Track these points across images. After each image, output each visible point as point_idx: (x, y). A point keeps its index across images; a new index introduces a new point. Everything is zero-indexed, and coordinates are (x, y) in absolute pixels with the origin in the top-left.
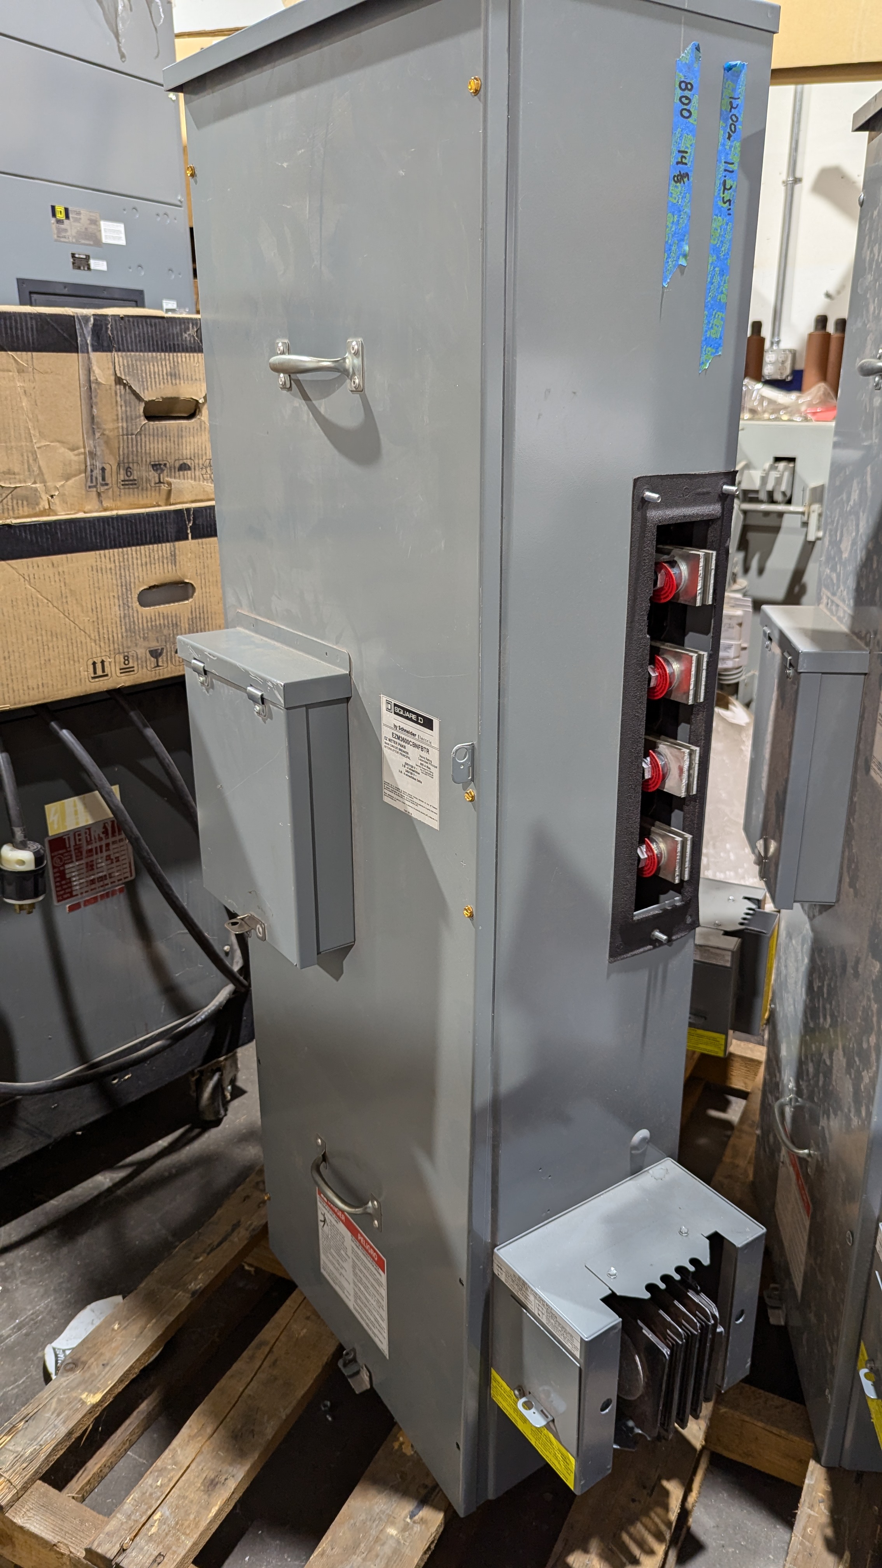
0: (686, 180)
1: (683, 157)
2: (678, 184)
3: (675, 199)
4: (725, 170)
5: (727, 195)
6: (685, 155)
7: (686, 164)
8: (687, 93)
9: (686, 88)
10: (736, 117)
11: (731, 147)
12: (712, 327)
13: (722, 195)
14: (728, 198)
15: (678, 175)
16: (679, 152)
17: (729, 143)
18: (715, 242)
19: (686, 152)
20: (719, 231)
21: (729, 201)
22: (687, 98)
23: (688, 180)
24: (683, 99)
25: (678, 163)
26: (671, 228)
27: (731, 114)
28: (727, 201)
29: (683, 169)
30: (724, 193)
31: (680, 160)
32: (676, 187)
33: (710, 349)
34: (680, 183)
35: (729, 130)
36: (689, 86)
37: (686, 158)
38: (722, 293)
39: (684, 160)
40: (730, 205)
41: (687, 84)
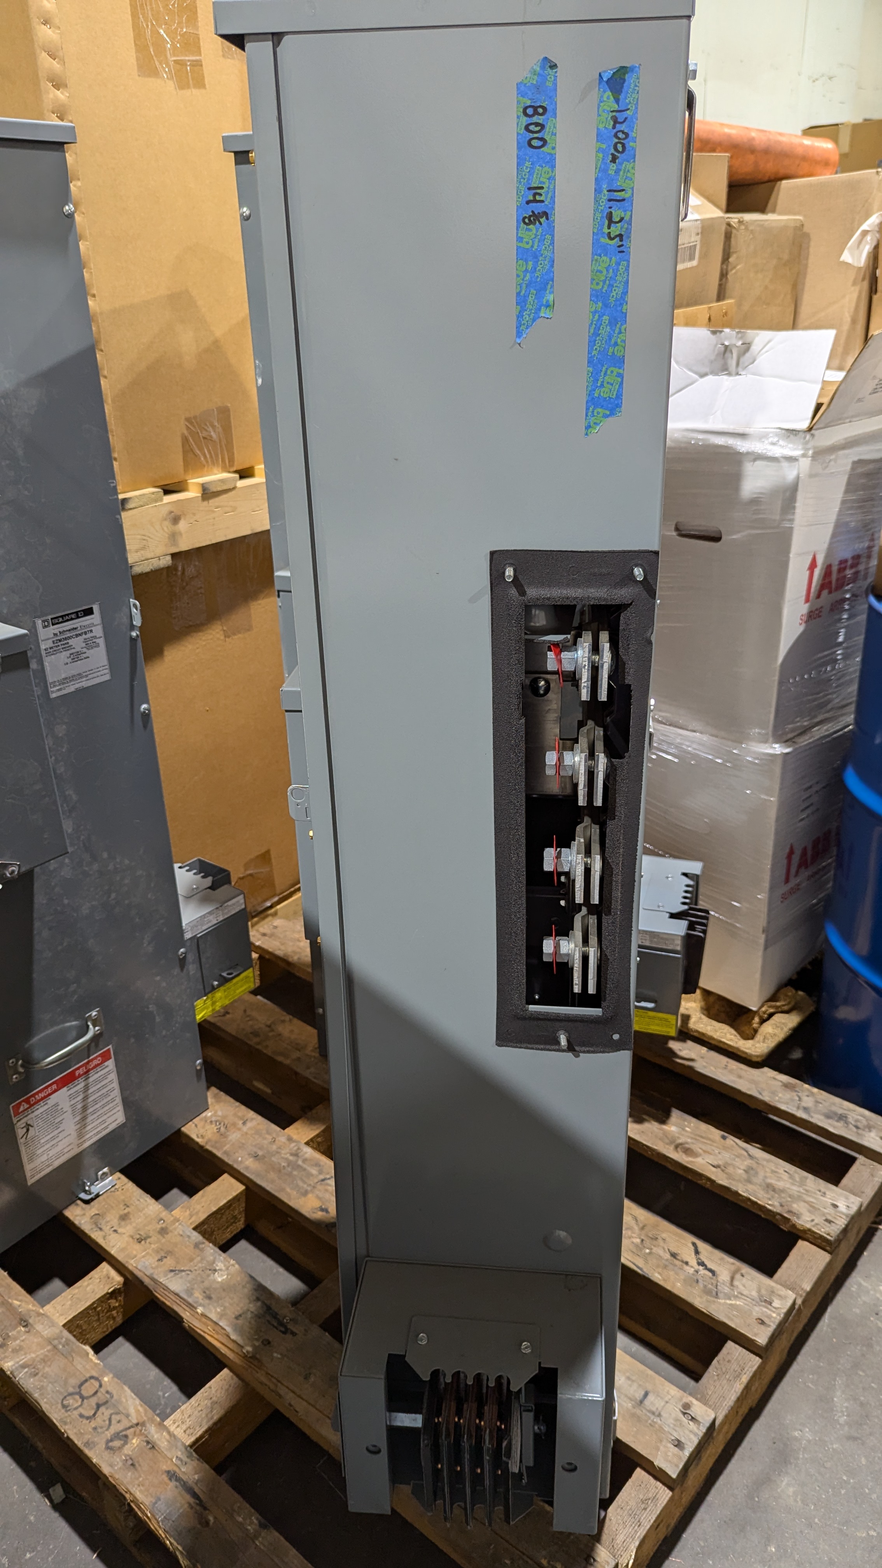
0: (543, 220)
1: (535, 195)
2: (531, 226)
3: (527, 243)
4: (610, 200)
5: (615, 230)
6: (539, 191)
7: (542, 201)
8: (535, 119)
9: (536, 113)
10: (623, 132)
11: (617, 172)
12: (602, 385)
13: (606, 231)
14: (618, 233)
15: (530, 216)
16: (529, 189)
17: (613, 167)
18: (600, 287)
19: (542, 188)
20: (605, 272)
21: (620, 236)
22: (537, 124)
23: (547, 219)
24: (532, 128)
25: (528, 202)
26: (525, 276)
27: (615, 131)
28: (616, 236)
29: (538, 208)
30: (609, 228)
31: (531, 198)
32: (530, 230)
33: (600, 410)
34: (535, 224)
35: (612, 151)
36: (540, 110)
37: (540, 195)
38: (616, 344)
39: (538, 198)
40: (621, 240)
41: (535, 108)
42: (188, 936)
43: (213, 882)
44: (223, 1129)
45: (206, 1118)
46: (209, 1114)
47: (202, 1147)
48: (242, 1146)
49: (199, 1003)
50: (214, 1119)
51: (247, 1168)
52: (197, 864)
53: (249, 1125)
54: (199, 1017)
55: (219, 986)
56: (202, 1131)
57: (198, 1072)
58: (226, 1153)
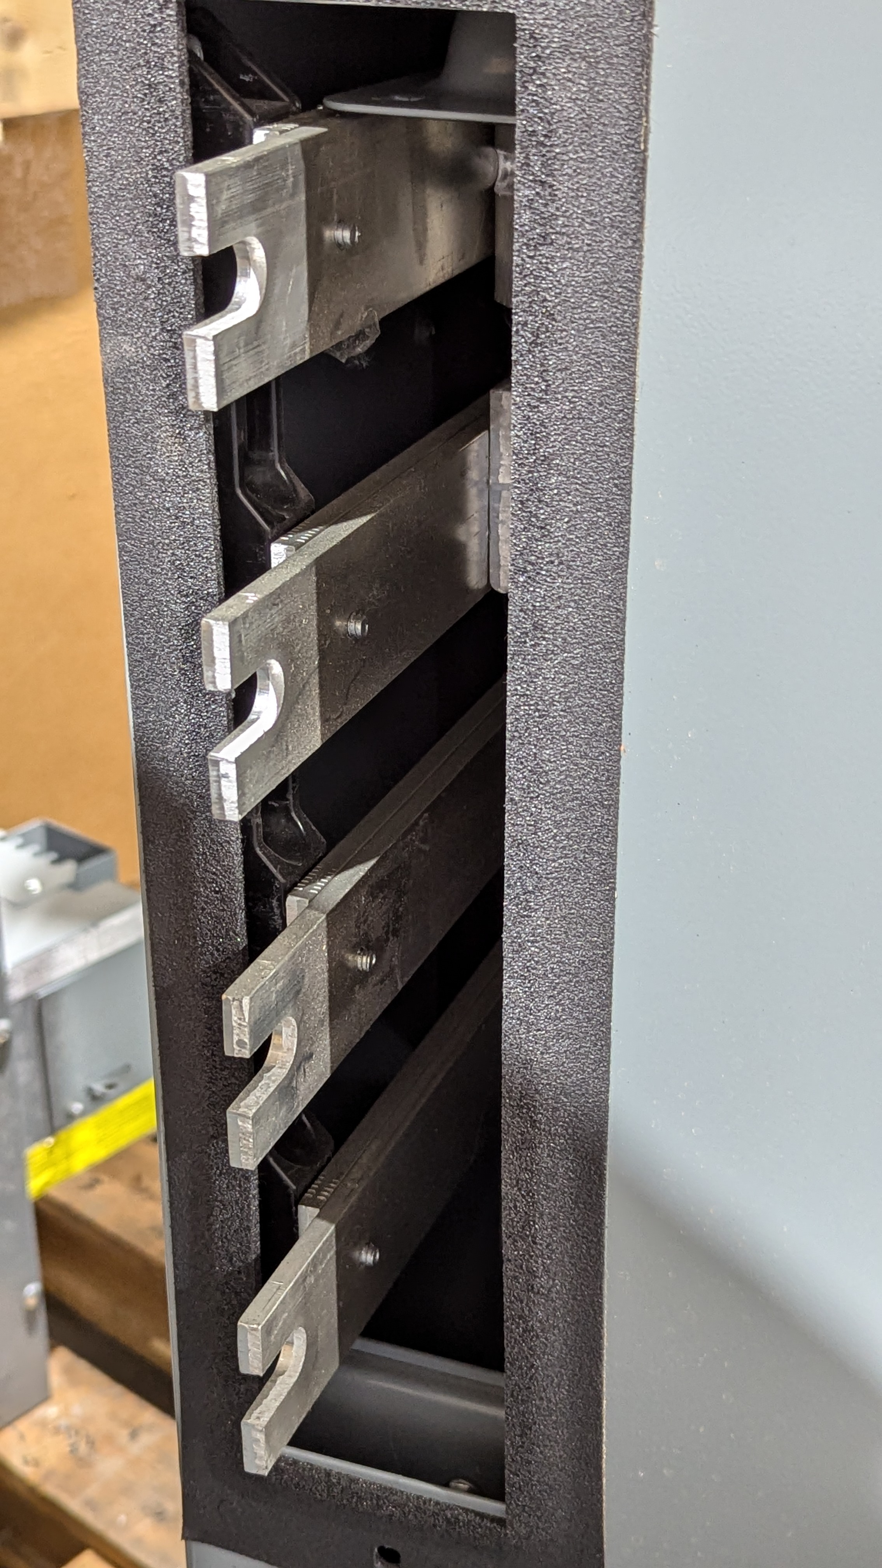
42: (16, 992)
43: (77, 876)
44: (83, 1448)
45: (43, 1424)
46: (50, 1411)
47: (32, 1490)
48: (127, 1490)
49: (36, 1153)
50: (63, 1422)
51: (139, 1541)
52: (41, 836)
53: (146, 1439)
54: (36, 1184)
55: (84, 1114)
56: (33, 1451)
57: (30, 1316)
58: (91, 1504)
